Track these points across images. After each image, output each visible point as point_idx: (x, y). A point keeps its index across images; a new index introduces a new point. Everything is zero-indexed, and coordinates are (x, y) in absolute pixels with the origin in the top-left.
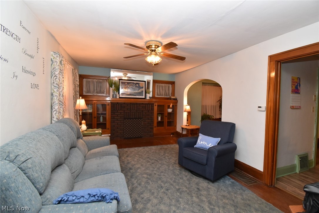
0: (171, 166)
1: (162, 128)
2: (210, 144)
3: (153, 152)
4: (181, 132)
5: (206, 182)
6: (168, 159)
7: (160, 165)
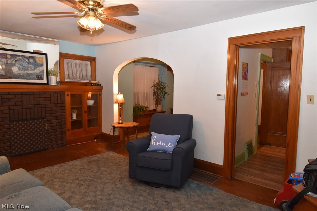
0: (117, 183)
1: (81, 130)
2: (170, 144)
3: (80, 170)
4: (112, 134)
5: (171, 192)
6: (108, 175)
7: (102, 186)
